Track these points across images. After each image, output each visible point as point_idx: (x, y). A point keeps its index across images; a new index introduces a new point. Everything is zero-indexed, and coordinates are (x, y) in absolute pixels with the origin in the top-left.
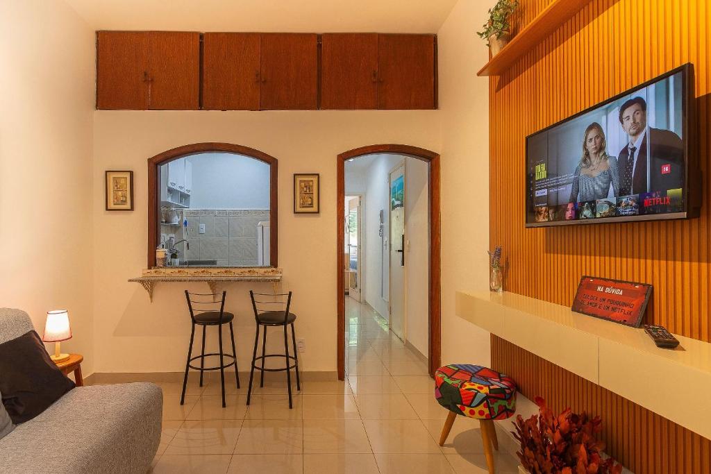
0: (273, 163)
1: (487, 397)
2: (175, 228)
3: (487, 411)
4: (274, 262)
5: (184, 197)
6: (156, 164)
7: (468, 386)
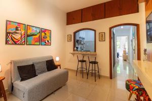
0: (95, 31)
1: (137, 89)
2: (82, 44)
3: (137, 93)
4: (95, 51)
5: (83, 39)
6: (75, 33)
7: (132, 85)
